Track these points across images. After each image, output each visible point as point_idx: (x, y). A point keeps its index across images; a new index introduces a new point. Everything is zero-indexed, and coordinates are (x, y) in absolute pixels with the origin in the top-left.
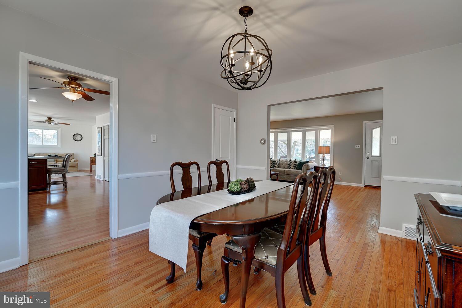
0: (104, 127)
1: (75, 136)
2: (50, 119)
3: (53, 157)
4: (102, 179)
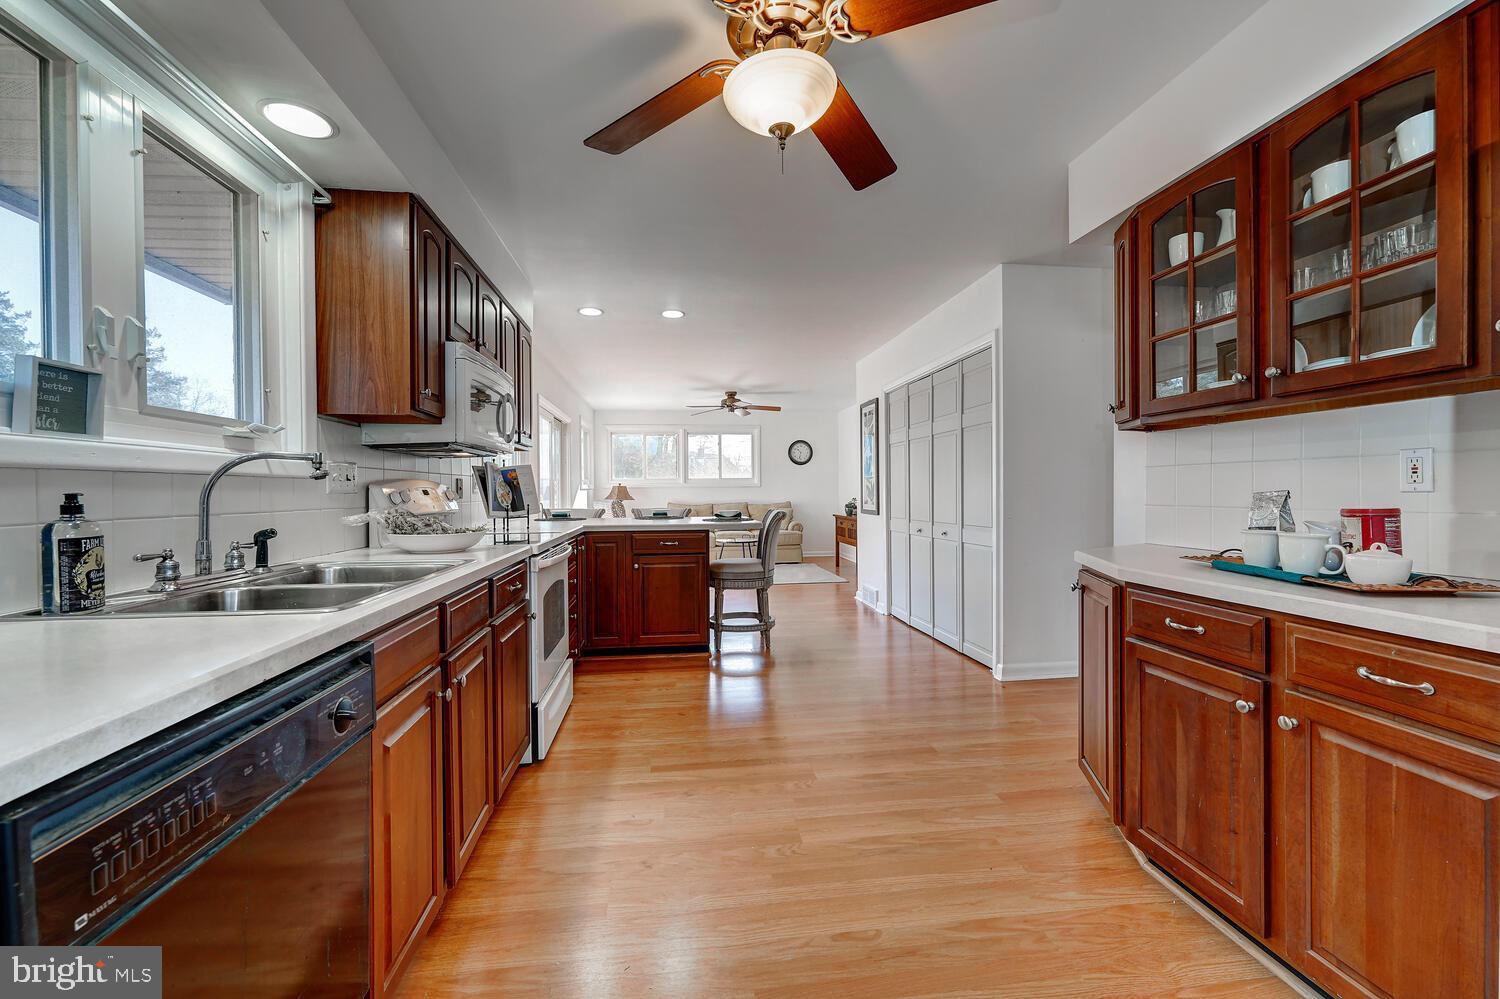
0: (887, 395)
1: (793, 450)
2: (732, 395)
3: (727, 520)
4: (881, 609)
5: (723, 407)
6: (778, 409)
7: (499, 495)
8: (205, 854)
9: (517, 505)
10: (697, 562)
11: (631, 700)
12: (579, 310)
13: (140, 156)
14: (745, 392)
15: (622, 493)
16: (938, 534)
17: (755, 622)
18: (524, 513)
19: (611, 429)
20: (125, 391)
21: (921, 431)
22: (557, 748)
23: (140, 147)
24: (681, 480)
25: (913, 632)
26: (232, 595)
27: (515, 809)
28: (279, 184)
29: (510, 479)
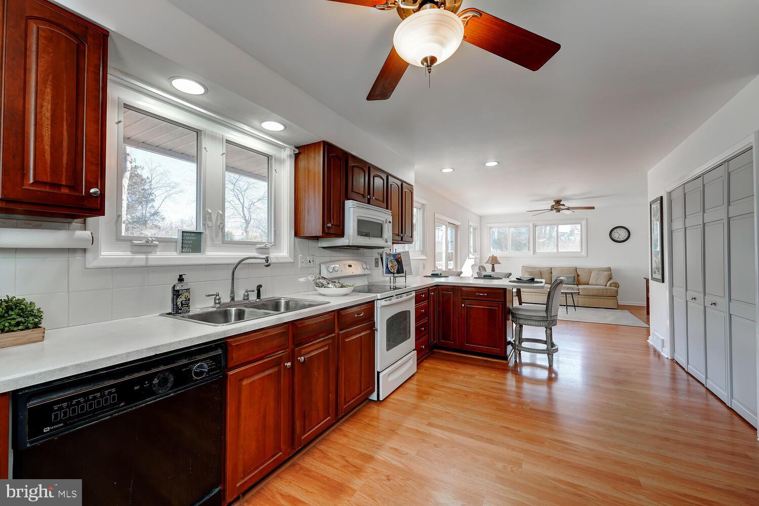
0: (668, 194)
1: (613, 233)
2: (558, 202)
3: (524, 283)
4: (666, 353)
5: (552, 210)
6: (593, 208)
7: (389, 266)
8: (111, 415)
9: (400, 270)
10: (498, 307)
11: (445, 380)
12: (441, 170)
13: (224, 155)
14: (567, 199)
15: (494, 261)
16: (708, 304)
17: (543, 347)
18: (404, 274)
19: (489, 225)
20: (217, 236)
21: (695, 220)
22: (393, 396)
23: (224, 152)
24: (531, 253)
25: (690, 378)
26: (232, 310)
27: (357, 422)
28: (283, 149)
29: (398, 259)
